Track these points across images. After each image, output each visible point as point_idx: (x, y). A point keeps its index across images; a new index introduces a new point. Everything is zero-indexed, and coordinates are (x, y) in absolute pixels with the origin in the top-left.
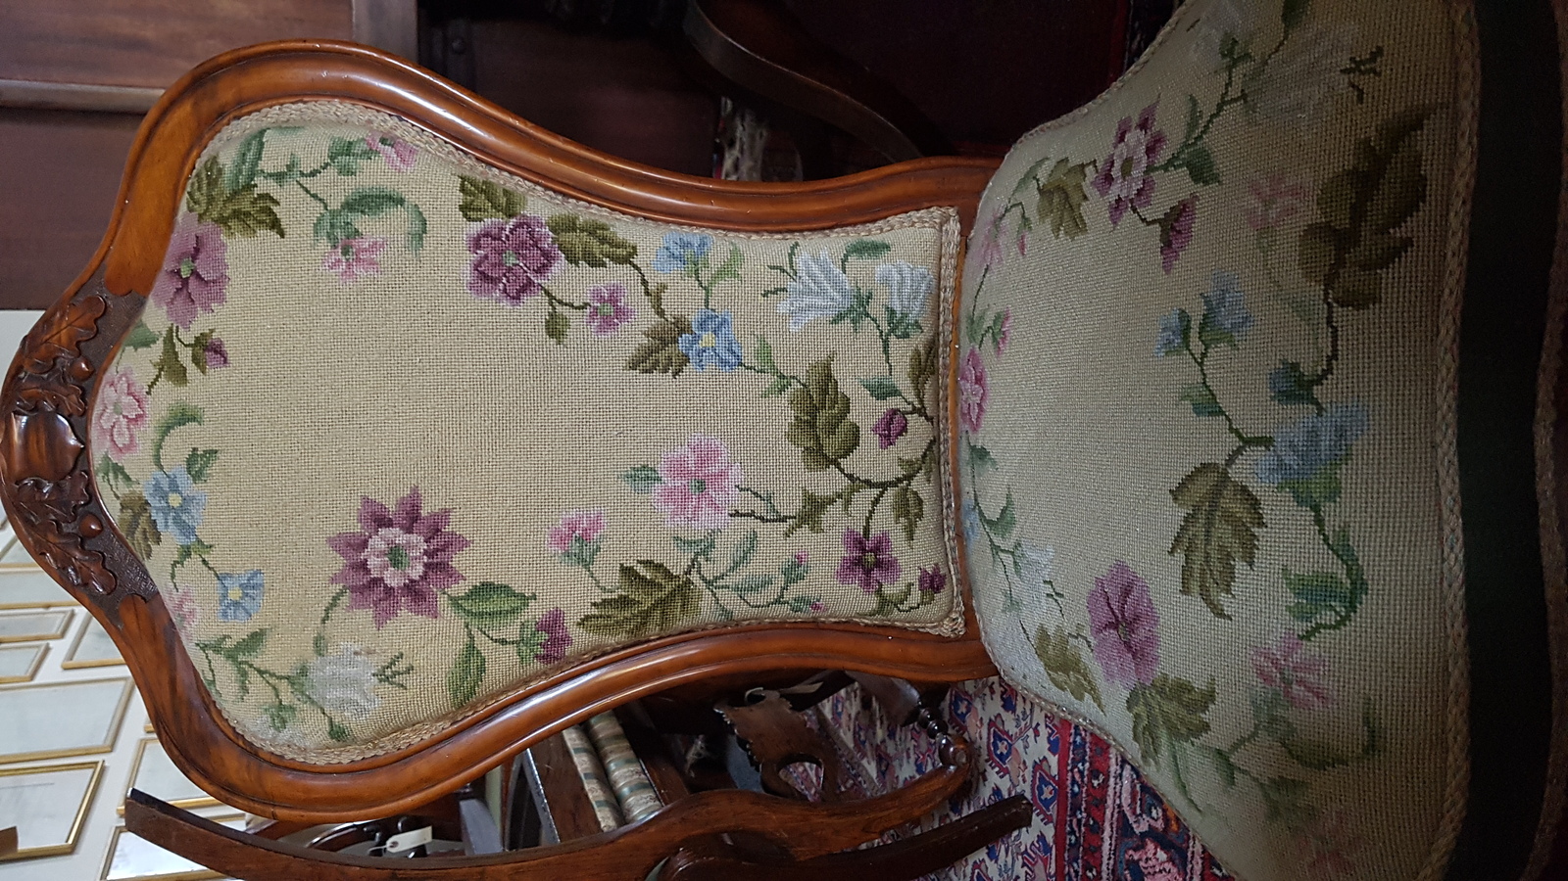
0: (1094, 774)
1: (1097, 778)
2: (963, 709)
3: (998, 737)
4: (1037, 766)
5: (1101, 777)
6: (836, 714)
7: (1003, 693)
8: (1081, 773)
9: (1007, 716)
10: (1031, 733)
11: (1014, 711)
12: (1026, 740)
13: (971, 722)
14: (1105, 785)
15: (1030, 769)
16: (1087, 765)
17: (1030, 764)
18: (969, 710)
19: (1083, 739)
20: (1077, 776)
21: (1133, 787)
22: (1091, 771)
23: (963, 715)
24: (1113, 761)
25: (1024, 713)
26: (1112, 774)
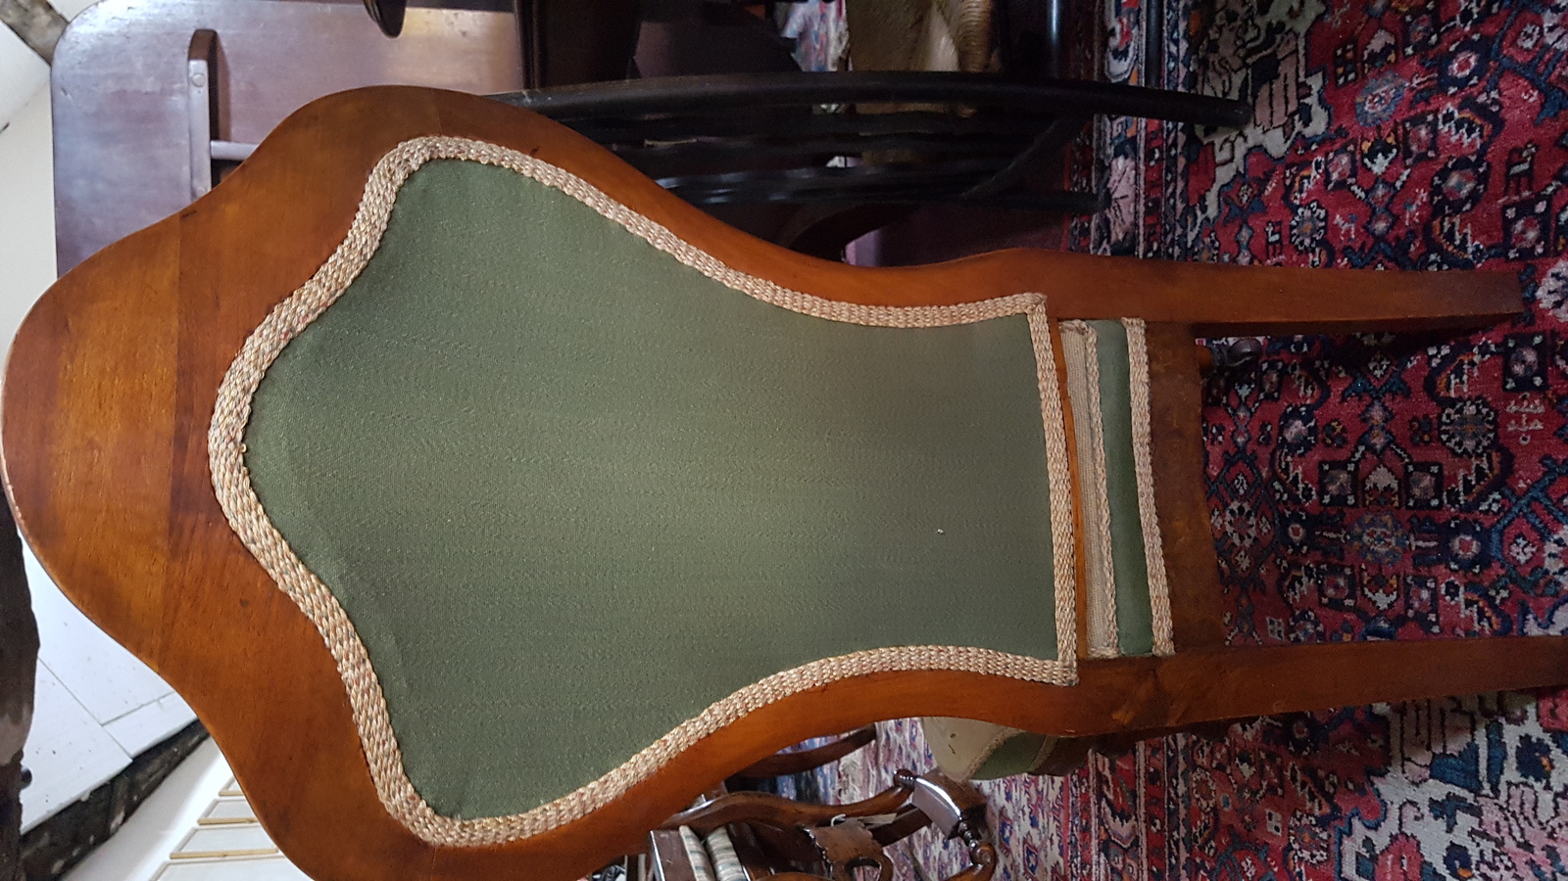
0: (1083, 868)
1: (1085, 869)
2: (1007, 834)
3: (1029, 853)
4: (1054, 870)
5: (1088, 866)
6: (926, 859)
7: (1031, 813)
8: (1076, 866)
9: (1034, 832)
10: (1048, 843)
11: (1037, 827)
12: (1045, 851)
13: (1013, 842)
14: (1090, 874)
15: (1050, 874)
16: (1079, 858)
17: (1049, 869)
18: (1011, 833)
19: (1076, 840)
20: (1074, 869)
21: (1106, 871)
22: (1082, 864)
23: (1008, 838)
24: (1093, 852)
25: (1043, 827)
26: (1094, 863)
